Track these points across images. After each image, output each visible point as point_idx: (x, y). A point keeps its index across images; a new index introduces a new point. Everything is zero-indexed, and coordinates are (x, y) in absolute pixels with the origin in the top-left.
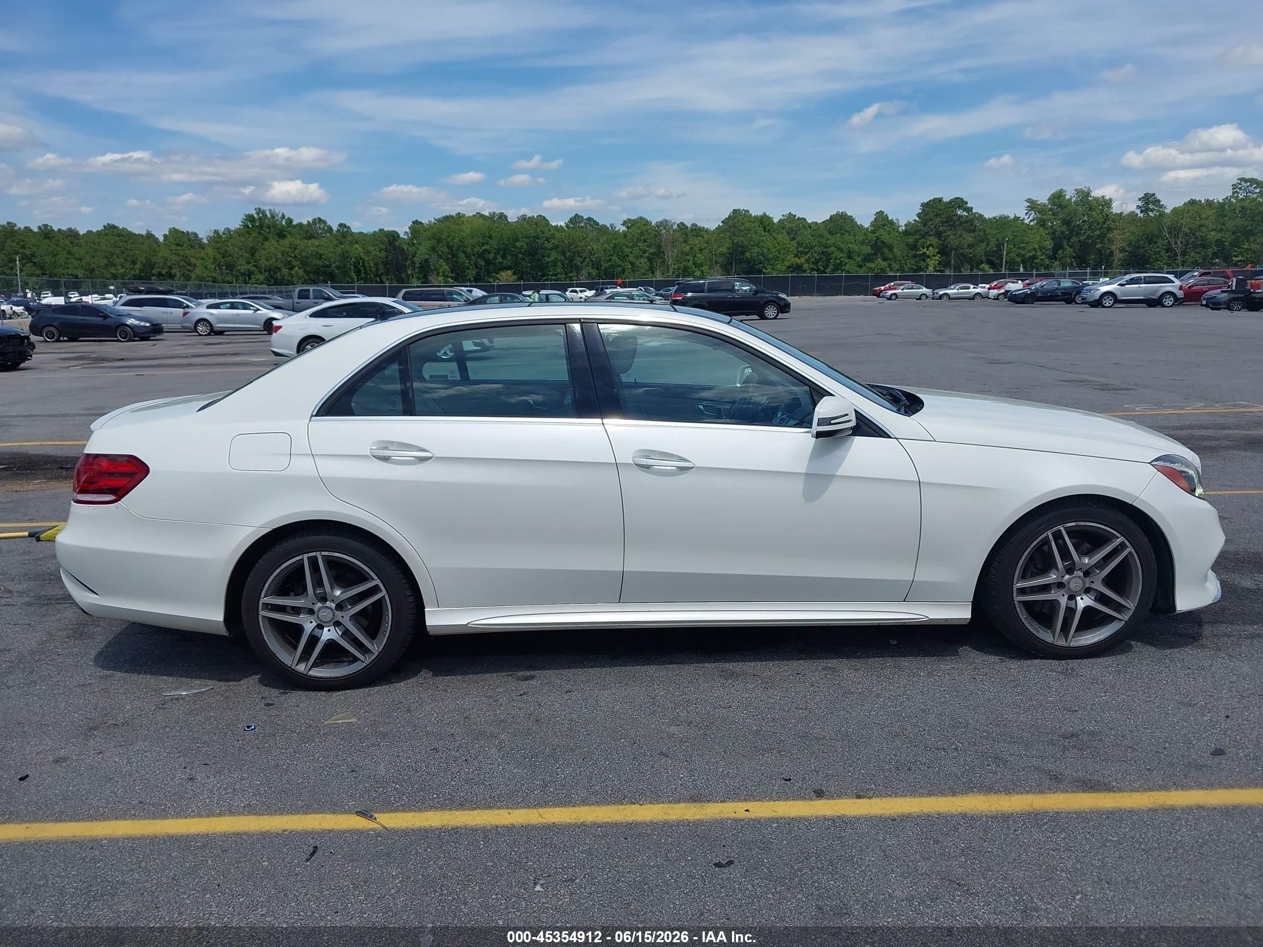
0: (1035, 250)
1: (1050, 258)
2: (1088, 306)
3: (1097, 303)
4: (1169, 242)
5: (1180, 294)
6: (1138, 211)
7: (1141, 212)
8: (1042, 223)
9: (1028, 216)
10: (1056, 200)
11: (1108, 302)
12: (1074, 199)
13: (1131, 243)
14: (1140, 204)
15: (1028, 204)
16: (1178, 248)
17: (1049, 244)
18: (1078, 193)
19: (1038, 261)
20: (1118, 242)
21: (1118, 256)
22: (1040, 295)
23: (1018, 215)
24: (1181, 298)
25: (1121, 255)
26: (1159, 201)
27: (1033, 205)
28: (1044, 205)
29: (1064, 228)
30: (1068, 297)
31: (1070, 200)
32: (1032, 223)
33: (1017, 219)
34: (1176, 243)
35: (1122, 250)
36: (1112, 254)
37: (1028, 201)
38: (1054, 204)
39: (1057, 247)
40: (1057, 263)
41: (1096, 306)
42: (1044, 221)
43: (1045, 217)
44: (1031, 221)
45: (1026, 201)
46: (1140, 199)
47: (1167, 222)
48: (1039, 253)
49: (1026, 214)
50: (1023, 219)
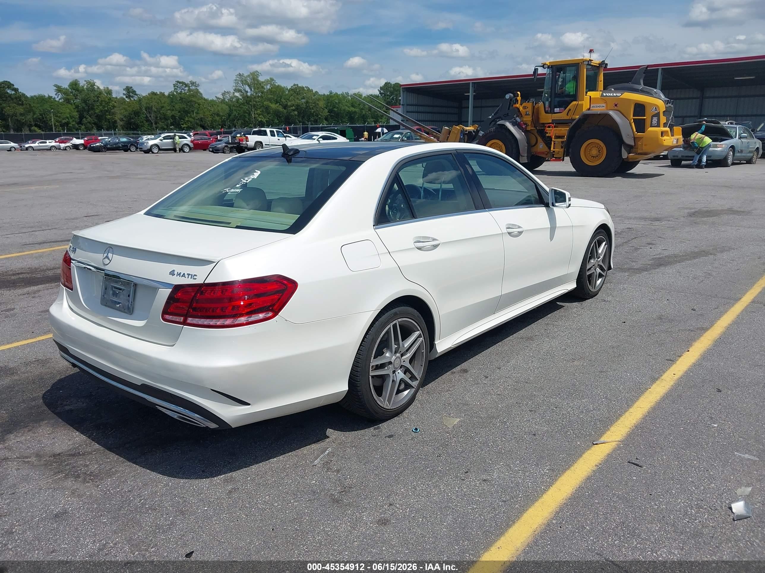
0: (67, 118)
1: (78, 124)
2: (143, 152)
3: (149, 151)
4: (147, 116)
5: (192, 145)
6: (125, 97)
7: (126, 97)
8: (67, 101)
9: (57, 96)
10: (74, 86)
11: (155, 150)
12: (85, 87)
13: (125, 116)
14: (125, 92)
15: (55, 88)
16: (152, 118)
17: (76, 114)
18: (87, 82)
19: (71, 125)
20: (119, 115)
21: (120, 123)
22: (109, 146)
23: (50, 95)
24: (192, 148)
25: (121, 123)
26: (135, 91)
27: (59, 89)
28: (67, 89)
29: (84, 105)
30: (125, 148)
31: (83, 87)
32: (60, 101)
33: (50, 97)
34: (150, 116)
35: (122, 120)
36: (115, 122)
37: (56, 86)
38: (73, 88)
39: (81, 117)
40: (83, 127)
41: (148, 153)
42: (68, 100)
43: (69, 97)
44: (60, 99)
45: (54, 86)
46: (124, 90)
47: (144, 103)
48: (71, 121)
49: (56, 94)
50: (54, 98)
